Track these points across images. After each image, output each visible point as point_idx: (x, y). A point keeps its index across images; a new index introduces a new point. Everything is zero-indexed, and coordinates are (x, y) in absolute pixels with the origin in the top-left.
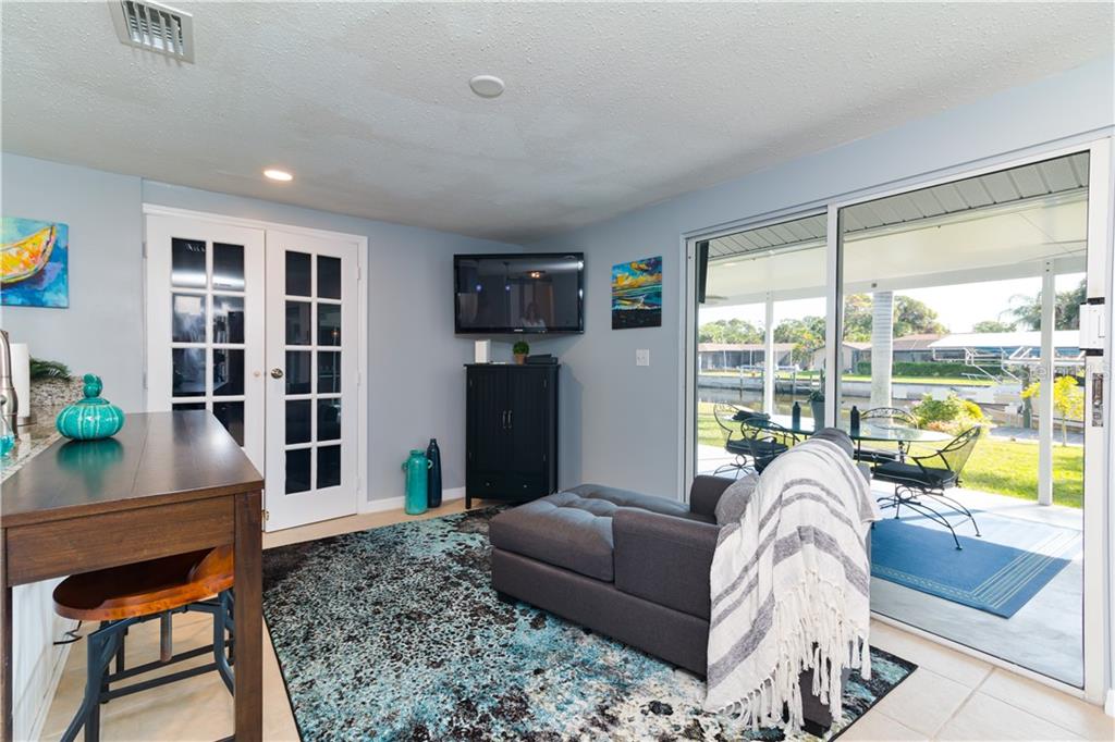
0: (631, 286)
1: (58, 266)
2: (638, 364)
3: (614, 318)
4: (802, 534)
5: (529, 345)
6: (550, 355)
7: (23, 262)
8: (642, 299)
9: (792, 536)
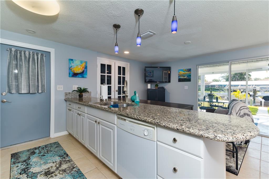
0: (183, 74)
1: (86, 70)
2: (185, 88)
3: (179, 80)
4: (245, 114)
5: (158, 85)
6: (163, 87)
7: (81, 69)
8: (186, 76)
9: (243, 115)
